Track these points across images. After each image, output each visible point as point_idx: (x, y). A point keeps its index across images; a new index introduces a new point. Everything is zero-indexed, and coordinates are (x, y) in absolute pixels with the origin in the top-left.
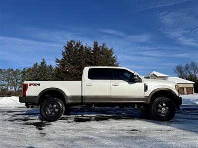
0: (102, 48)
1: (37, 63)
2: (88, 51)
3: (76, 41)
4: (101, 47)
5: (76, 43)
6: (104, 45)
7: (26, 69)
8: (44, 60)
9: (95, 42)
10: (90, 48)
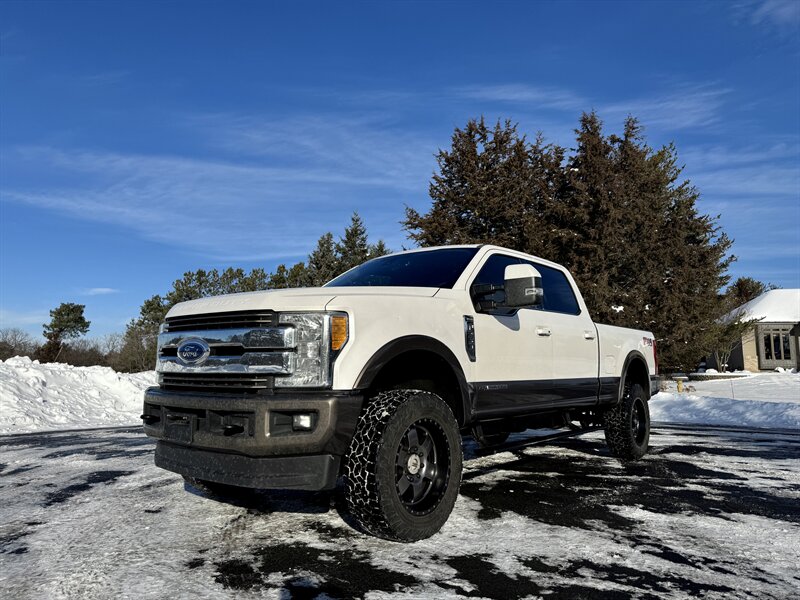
0: (625, 145)
1: (330, 236)
2: (548, 165)
3: (490, 127)
4: (614, 140)
5: (491, 138)
6: (630, 127)
7: (288, 268)
8: (355, 221)
9: (585, 121)
10: (559, 152)
